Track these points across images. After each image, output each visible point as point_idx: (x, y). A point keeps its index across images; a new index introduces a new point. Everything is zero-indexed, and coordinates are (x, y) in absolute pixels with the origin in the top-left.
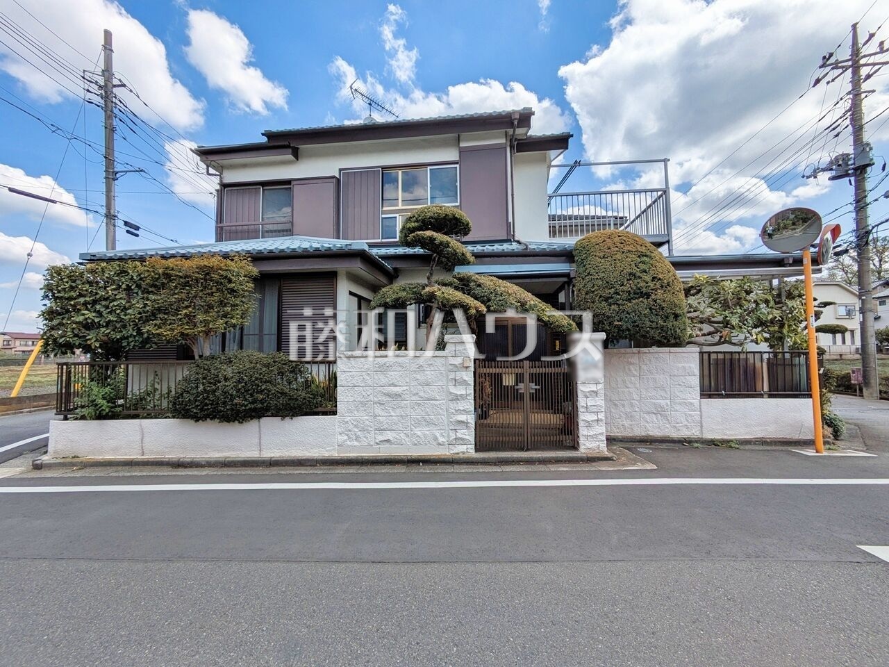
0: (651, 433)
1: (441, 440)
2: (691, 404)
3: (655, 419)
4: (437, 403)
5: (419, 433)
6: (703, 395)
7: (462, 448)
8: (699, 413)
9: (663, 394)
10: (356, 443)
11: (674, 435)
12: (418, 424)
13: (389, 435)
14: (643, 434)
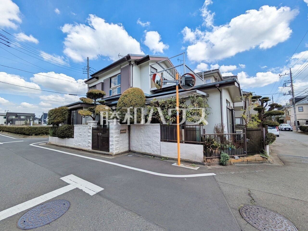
0: (146, 152)
1: (87, 146)
2: (157, 143)
3: (148, 147)
4: (86, 137)
5: (84, 144)
6: (161, 141)
7: (89, 148)
8: (160, 146)
9: (150, 139)
10: (76, 145)
11: (153, 153)
12: (84, 142)
13: (80, 144)
14: (144, 152)
